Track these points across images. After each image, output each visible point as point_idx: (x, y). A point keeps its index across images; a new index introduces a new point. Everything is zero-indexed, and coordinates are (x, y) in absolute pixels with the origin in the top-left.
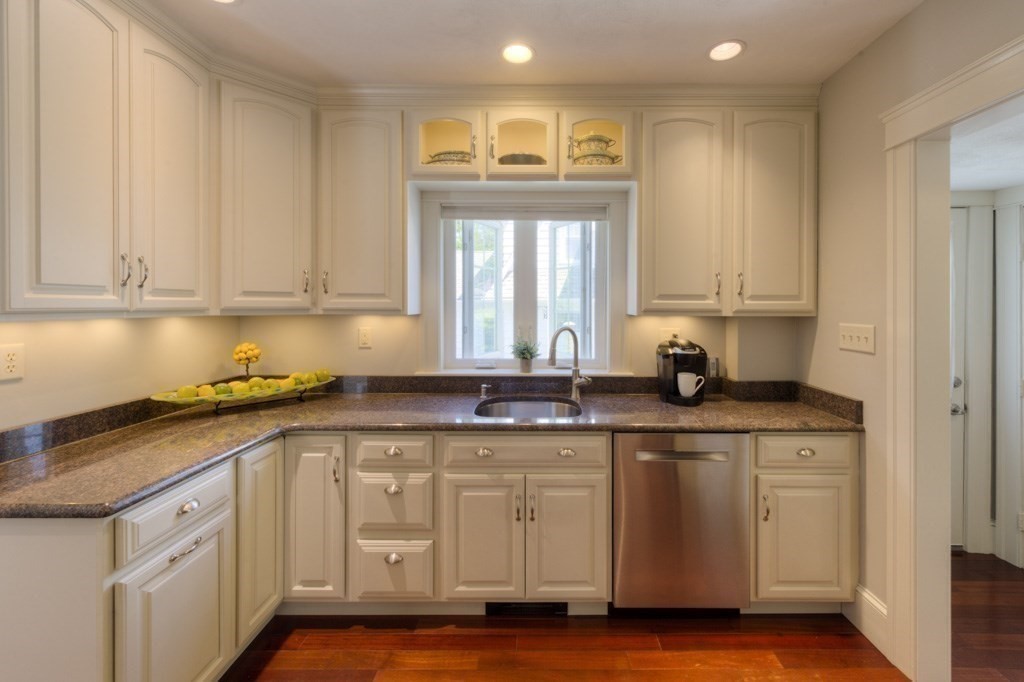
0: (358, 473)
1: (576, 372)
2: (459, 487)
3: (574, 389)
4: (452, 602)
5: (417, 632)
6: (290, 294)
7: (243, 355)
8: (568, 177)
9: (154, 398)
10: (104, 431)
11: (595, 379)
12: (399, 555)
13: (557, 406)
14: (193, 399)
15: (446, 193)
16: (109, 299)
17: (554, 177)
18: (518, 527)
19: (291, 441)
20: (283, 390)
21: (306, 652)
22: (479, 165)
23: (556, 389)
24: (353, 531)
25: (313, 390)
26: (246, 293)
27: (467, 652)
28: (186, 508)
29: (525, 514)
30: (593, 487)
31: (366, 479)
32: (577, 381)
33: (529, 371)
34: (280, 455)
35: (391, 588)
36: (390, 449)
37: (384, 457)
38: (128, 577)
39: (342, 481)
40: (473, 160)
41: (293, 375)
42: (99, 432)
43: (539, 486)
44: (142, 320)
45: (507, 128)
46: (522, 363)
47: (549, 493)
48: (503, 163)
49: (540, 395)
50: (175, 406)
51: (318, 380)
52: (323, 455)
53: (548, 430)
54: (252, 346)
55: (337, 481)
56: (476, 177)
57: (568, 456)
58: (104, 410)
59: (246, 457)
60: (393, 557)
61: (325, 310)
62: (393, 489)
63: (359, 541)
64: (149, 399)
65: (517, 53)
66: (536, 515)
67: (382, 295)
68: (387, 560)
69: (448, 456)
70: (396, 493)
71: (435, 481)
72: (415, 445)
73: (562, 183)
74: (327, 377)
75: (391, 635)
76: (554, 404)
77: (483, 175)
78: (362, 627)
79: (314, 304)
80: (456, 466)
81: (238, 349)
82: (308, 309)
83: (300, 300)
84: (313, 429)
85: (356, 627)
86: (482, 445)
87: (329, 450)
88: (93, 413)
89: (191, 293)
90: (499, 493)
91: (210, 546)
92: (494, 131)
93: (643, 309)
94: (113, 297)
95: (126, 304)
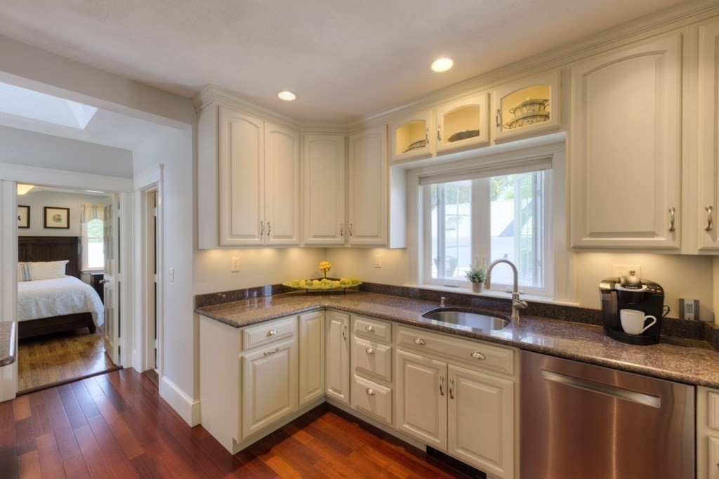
0: (355, 337)
1: (516, 296)
2: (405, 360)
3: (514, 310)
4: (402, 432)
5: (383, 441)
6: (334, 237)
7: (322, 267)
8: (498, 141)
9: (284, 284)
11: (531, 304)
12: (373, 390)
13: (495, 320)
14: (296, 286)
15: (421, 168)
16: (257, 240)
17: (487, 144)
18: (442, 400)
19: (328, 312)
20: (334, 287)
21: (329, 425)
22: (432, 147)
23: (499, 308)
24: (353, 370)
25: (350, 288)
26: (315, 237)
27: (404, 467)
28: (272, 332)
29: (447, 391)
30: (501, 388)
31: (358, 341)
32: (515, 304)
33: (478, 291)
34: (322, 318)
35: (370, 410)
36: (369, 326)
37: (364, 330)
38: (248, 355)
39: (348, 339)
40: (427, 145)
41: (342, 280)
43: (457, 375)
44: (281, 249)
45: (450, 117)
46: (473, 286)
47: (464, 382)
48: (452, 141)
49: (488, 310)
50: (294, 289)
51: (353, 283)
52: (340, 323)
53: (463, 335)
54: (327, 263)
55: (345, 339)
56: (430, 155)
57: (480, 358)
59: (304, 316)
60: (371, 391)
61: (351, 245)
62: (370, 351)
63: (355, 376)
64: (281, 285)
65: (442, 65)
66: (454, 394)
67: (377, 237)
68: (367, 391)
69: (399, 339)
70: (372, 353)
71: (392, 351)
72: (381, 327)
73: (494, 147)
74: (357, 282)
75: (368, 435)
76: (493, 318)
77: (434, 154)
78: (357, 425)
79: (346, 241)
80: (404, 346)
81: (321, 264)
82: (343, 245)
83: (339, 240)
84: (335, 308)
85: (355, 424)
86: (419, 336)
87: (342, 321)
89: (290, 237)
90: (430, 372)
91: (284, 353)
92: (441, 121)
93: (572, 246)
94: (257, 239)
95: (263, 243)
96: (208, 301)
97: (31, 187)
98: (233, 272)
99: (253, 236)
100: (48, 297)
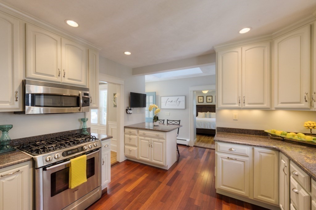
6: (299, 103)
10: (254, 135)
19: (280, 153)
42: (252, 134)
55: (286, 174)
58: (254, 130)
59: (256, 149)
62: (296, 190)
72: (301, 175)
81: (305, 123)
83: (304, 105)
87: (285, 162)
88: (251, 130)
91: (241, 163)
94: (237, 105)
95: (241, 107)
96: (221, 130)
97: (208, 91)
98: (234, 120)
99: (235, 104)
100: (210, 123)
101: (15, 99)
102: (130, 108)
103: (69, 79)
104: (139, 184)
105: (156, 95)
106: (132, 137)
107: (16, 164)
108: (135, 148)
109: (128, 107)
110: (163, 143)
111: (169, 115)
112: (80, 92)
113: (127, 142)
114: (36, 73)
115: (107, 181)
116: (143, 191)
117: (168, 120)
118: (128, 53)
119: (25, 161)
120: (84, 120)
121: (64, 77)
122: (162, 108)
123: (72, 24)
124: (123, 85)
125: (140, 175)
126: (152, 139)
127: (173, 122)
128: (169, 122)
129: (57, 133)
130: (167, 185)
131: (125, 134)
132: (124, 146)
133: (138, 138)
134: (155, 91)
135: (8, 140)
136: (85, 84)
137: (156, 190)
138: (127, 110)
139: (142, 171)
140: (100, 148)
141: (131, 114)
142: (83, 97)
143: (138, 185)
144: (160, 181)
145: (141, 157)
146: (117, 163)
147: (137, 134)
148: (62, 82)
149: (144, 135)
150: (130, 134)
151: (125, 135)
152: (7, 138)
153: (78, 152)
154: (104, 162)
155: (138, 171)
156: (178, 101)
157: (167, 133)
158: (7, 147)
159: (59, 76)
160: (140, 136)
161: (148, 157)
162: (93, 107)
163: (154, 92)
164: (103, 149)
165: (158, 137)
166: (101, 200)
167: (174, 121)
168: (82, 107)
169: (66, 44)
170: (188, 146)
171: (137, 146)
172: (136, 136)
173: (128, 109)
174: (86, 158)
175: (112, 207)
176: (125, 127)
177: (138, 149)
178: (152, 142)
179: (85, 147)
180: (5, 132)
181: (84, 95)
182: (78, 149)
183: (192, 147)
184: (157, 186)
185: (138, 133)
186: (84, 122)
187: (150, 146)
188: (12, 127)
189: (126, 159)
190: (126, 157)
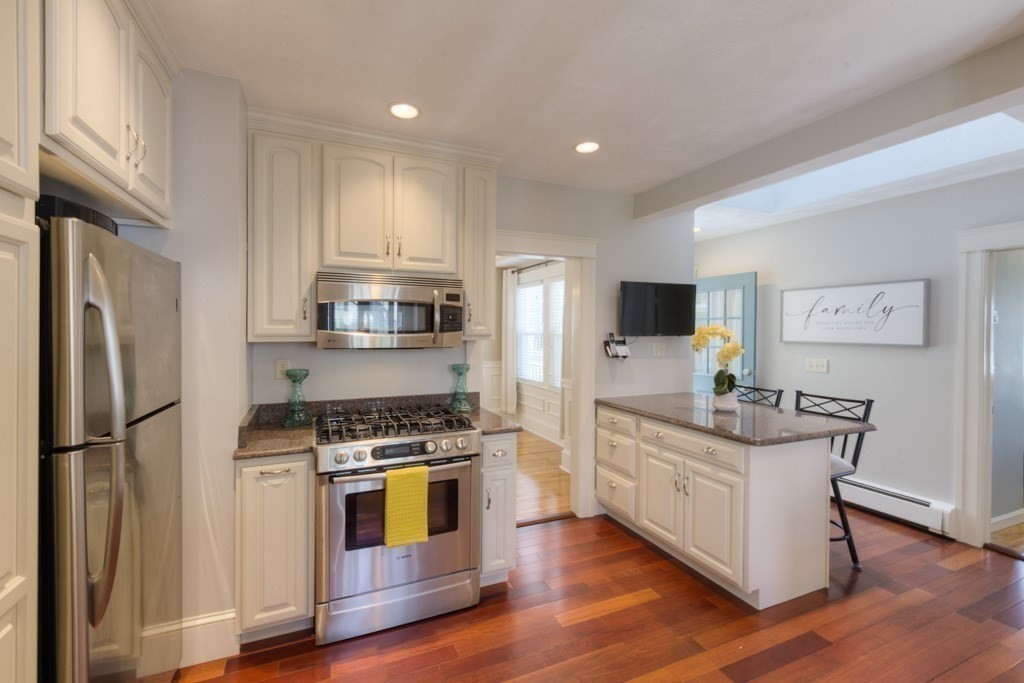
101: (302, 316)
102: (617, 338)
103: (412, 259)
104: (610, 617)
105: (759, 284)
106: (618, 439)
107: (283, 454)
108: (629, 484)
109: (611, 335)
110: (731, 487)
111: (825, 370)
112: (436, 292)
113: (603, 454)
114: (341, 254)
115: (502, 561)
116: (609, 647)
117: (799, 394)
118: (587, 147)
119: (299, 452)
120: (459, 371)
121: (399, 254)
122: (785, 339)
123: (404, 111)
124: (591, 258)
125: (629, 585)
126: (690, 462)
127: (832, 407)
128: (804, 403)
129: (395, 399)
130: (723, 670)
131: (598, 425)
132: (596, 469)
133: (638, 446)
134: (754, 270)
135: (300, 402)
136: (452, 269)
137: (663, 669)
138: (607, 344)
139: (639, 572)
140: (477, 455)
141: (625, 357)
142: (442, 307)
143: (602, 617)
144: (698, 639)
145: (646, 522)
146: (568, 518)
147: (633, 432)
148: (395, 268)
149: (658, 441)
150: (614, 428)
151: (599, 429)
152: (299, 396)
153: (411, 454)
154: (489, 501)
155: (630, 568)
156: (879, 307)
157: (752, 448)
158: (299, 416)
159: (388, 253)
160: (646, 440)
161: (672, 529)
162: (477, 332)
163: (747, 274)
164: (487, 459)
165: (710, 457)
166: (477, 611)
167: (834, 399)
168: (440, 335)
169: (405, 170)
170: (943, 539)
171: (633, 474)
172: (631, 439)
173: (613, 341)
174: (427, 476)
175: (491, 648)
176: (599, 403)
177: (637, 489)
178: (690, 475)
179: (430, 447)
180: (297, 384)
181: (447, 300)
182: (411, 449)
183: (967, 547)
184: (677, 655)
185: (638, 427)
186: (460, 374)
187: (680, 488)
188: (307, 375)
189: (603, 512)
190: (601, 503)
